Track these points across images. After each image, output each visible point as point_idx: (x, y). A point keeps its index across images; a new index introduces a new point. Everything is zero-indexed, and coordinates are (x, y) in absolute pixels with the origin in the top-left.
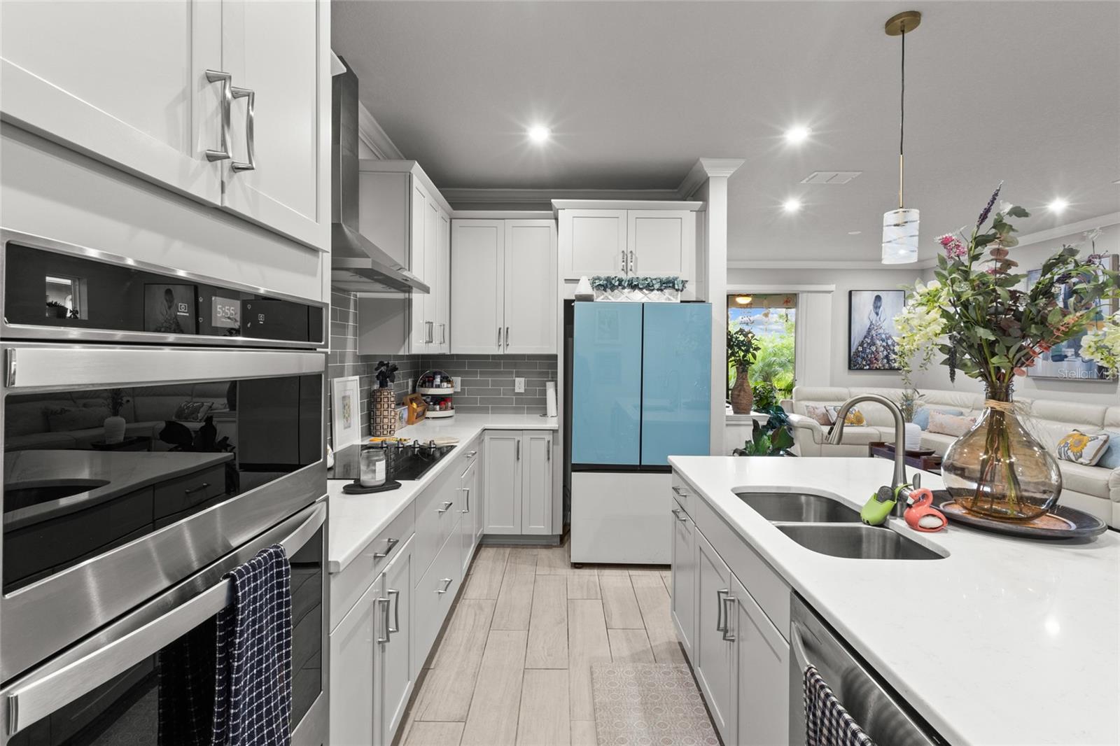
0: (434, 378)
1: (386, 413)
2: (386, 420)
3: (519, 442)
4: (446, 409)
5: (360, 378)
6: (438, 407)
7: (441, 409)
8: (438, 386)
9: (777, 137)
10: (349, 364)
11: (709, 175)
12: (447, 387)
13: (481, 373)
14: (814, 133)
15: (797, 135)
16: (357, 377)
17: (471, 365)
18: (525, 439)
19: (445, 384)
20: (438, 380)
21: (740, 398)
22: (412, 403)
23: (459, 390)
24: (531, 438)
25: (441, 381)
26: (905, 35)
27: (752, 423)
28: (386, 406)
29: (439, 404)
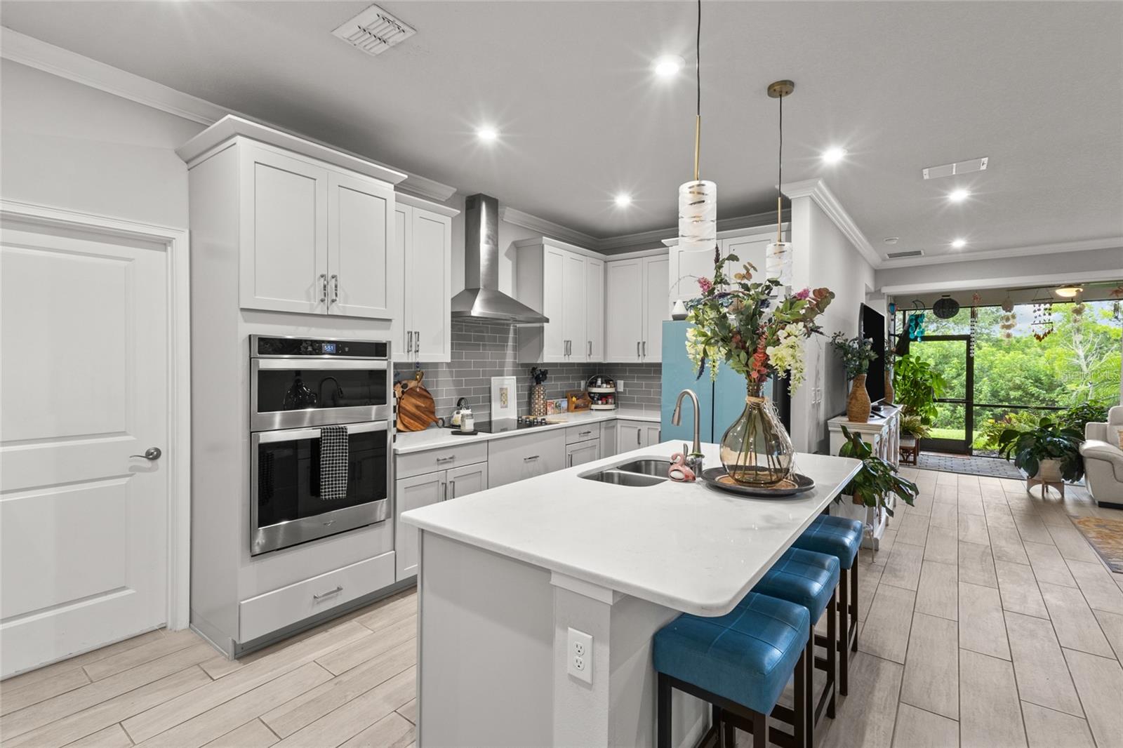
0: (597, 381)
1: (537, 401)
2: (537, 406)
3: (639, 430)
4: (607, 403)
5: (517, 378)
6: (600, 402)
7: (602, 404)
8: (599, 387)
9: (815, 158)
10: (509, 368)
11: (790, 198)
12: (607, 387)
13: (638, 378)
14: (850, 154)
15: (833, 156)
16: (515, 377)
17: (631, 371)
18: (644, 428)
19: (605, 385)
20: (599, 382)
21: (851, 406)
22: (572, 397)
23: (622, 391)
24: (649, 428)
25: (602, 383)
26: (783, 98)
27: (841, 429)
28: (537, 396)
29: (601, 400)
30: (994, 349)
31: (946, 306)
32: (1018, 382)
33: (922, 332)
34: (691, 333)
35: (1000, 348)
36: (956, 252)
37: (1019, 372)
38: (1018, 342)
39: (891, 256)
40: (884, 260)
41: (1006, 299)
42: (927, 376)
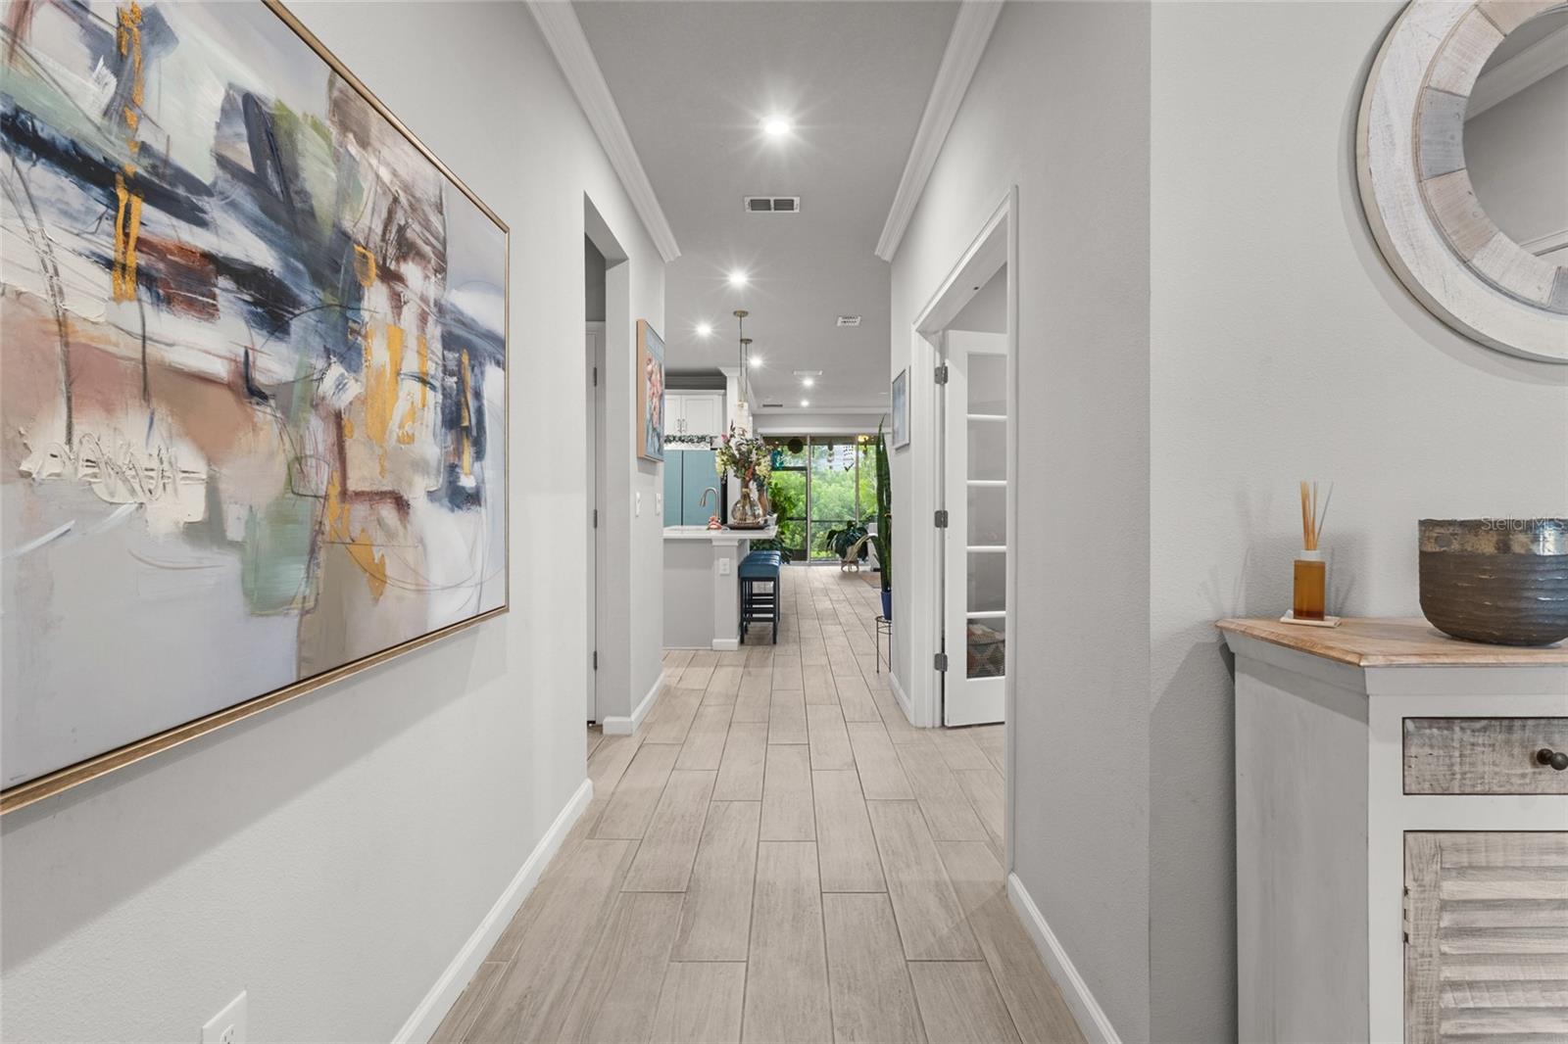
11: (726, 375)
30: (820, 482)
31: (796, 444)
32: (837, 511)
33: (782, 463)
34: (718, 460)
35: (825, 480)
36: (803, 408)
37: (838, 502)
38: (837, 475)
39: (764, 406)
40: (759, 407)
41: (830, 441)
42: (782, 499)
